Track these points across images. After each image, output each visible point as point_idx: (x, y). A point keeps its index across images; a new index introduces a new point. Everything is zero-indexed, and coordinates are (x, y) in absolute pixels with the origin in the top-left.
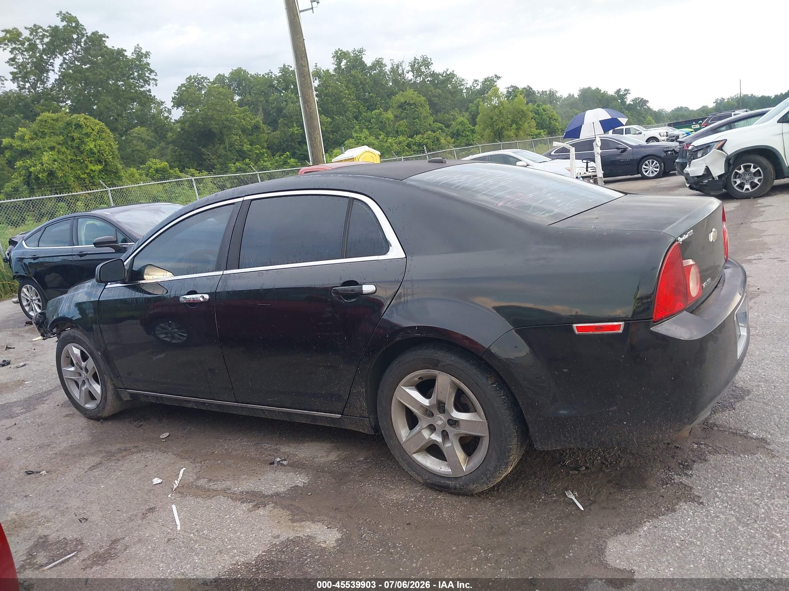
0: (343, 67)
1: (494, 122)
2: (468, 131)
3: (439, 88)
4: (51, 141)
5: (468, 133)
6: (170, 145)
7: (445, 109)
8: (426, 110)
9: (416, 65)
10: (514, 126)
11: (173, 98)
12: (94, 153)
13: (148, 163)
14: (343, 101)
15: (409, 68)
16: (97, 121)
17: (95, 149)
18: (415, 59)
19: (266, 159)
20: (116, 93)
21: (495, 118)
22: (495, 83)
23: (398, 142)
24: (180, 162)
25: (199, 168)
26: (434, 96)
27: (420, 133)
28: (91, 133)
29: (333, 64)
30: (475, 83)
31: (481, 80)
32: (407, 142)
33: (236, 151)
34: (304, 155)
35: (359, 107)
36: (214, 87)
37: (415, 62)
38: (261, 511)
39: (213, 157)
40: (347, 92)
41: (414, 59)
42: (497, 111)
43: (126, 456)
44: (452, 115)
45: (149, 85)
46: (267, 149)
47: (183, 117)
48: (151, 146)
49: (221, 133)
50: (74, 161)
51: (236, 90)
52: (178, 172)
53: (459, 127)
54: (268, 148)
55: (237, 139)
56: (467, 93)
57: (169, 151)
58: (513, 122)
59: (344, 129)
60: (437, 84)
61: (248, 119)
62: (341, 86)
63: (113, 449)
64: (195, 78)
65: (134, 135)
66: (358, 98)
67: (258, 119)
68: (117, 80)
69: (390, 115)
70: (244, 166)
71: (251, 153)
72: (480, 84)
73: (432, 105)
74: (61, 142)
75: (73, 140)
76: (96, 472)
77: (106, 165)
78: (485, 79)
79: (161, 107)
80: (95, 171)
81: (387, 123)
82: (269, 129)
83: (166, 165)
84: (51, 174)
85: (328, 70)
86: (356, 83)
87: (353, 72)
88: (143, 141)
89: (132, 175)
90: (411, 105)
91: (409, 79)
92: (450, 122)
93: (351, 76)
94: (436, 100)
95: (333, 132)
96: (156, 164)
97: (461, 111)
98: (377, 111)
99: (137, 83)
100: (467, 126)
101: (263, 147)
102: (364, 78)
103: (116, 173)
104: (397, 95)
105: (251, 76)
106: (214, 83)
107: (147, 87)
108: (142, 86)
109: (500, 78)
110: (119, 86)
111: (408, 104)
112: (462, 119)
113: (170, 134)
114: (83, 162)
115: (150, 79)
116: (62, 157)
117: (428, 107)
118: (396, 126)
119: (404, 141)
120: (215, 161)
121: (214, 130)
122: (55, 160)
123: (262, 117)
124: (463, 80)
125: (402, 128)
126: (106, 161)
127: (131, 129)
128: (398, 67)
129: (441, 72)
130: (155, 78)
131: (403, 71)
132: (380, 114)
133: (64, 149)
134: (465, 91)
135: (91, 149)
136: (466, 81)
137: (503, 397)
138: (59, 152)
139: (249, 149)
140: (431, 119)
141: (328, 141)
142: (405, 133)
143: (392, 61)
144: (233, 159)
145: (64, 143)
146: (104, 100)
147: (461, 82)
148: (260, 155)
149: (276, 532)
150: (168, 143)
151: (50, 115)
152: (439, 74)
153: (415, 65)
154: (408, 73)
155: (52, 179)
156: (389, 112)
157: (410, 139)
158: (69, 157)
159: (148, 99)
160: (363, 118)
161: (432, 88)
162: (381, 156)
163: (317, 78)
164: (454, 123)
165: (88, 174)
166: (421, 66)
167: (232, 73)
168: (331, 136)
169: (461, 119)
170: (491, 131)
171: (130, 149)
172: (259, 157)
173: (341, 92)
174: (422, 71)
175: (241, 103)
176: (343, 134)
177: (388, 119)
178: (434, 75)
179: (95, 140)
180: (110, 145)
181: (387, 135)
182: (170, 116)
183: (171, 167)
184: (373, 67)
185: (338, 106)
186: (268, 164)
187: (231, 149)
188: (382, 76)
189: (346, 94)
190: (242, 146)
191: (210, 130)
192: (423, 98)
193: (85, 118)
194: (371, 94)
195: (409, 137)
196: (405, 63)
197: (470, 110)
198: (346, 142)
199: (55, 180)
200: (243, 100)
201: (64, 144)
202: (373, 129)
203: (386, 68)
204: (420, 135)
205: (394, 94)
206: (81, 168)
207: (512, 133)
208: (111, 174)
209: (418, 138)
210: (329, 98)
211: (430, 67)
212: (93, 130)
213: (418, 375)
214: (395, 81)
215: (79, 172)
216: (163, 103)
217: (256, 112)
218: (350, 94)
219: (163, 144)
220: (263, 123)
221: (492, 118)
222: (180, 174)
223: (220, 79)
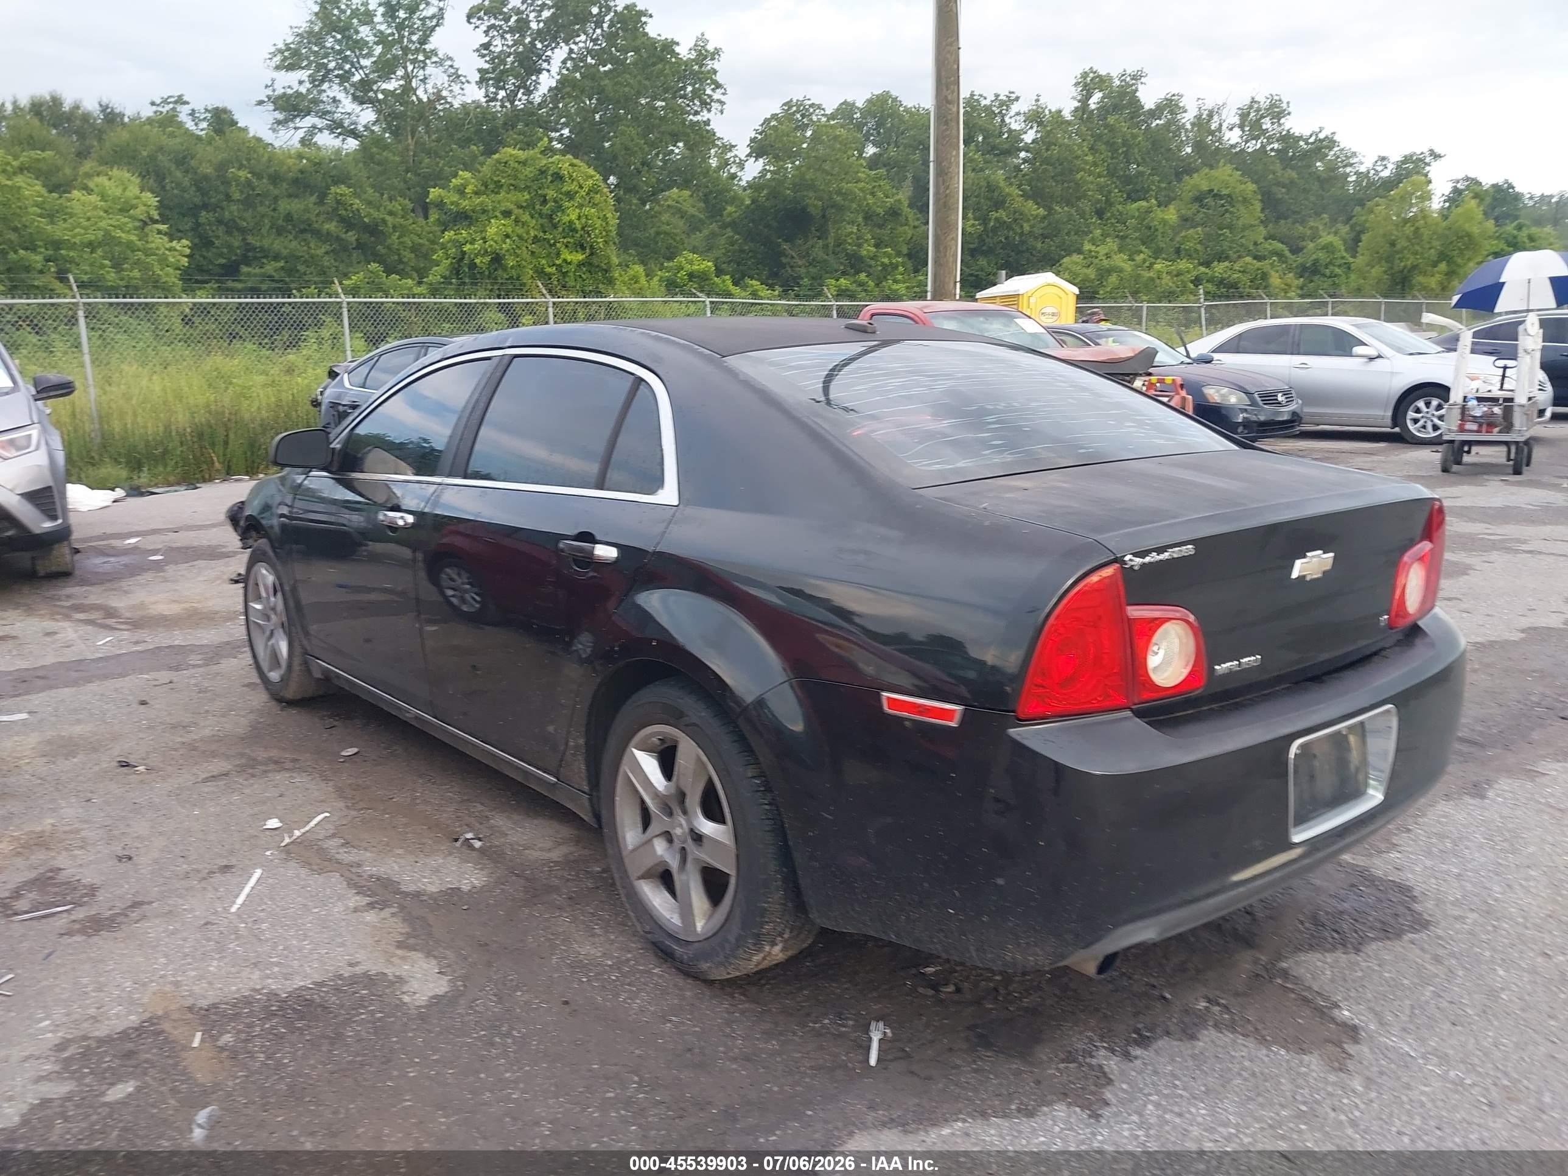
0: (1093, 107)
1: (1398, 252)
2: (1340, 266)
3: (1292, 168)
4: (507, 199)
5: (1337, 271)
6: (729, 230)
7: (1298, 213)
8: (1251, 214)
9: (1252, 114)
10: (1443, 266)
11: (753, 140)
12: (575, 230)
13: (680, 260)
14: (1079, 176)
15: (1236, 120)
16: (591, 171)
17: (577, 222)
18: (1253, 101)
19: (899, 277)
20: (648, 122)
21: (1402, 243)
22: (1427, 168)
23: (1175, 273)
24: (738, 264)
25: (770, 282)
26: (1278, 184)
27: (1227, 258)
28: (577, 192)
29: (1074, 98)
30: (1379, 163)
31: (1396, 157)
32: (1195, 273)
33: (847, 254)
34: (977, 276)
35: (1110, 192)
36: (832, 126)
37: (1251, 107)
38: (371, 917)
39: (800, 263)
40: (1090, 158)
41: (1250, 100)
42: (1408, 230)
43: (269, 771)
44: (1311, 228)
45: (709, 111)
46: (906, 259)
47: (760, 178)
48: (694, 226)
49: (824, 216)
50: (539, 241)
51: (872, 135)
52: (729, 283)
53: (1321, 255)
54: (909, 256)
55: (852, 233)
56: (1358, 183)
57: (722, 241)
58: (1443, 256)
59: (1068, 234)
60: (1292, 158)
61: (880, 195)
62: (1080, 146)
63: (262, 754)
64: (799, 104)
65: (670, 202)
66: (1111, 173)
67: (900, 196)
68: (654, 98)
69: (1171, 215)
70: (853, 287)
71: (873, 263)
72: (1391, 166)
73: (1269, 201)
74: (524, 204)
75: (545, 202)
76: (207, 788)
77: (592, 254)
78: (1405, 157)
79: (729, 155)
80: (570, 263)
81: (1161, 230)
82: (918, 219)
83: (710, 268)
84: (497, 259)
85: (1060, 111)
86: (1114, 143)
87: (1111, 120)
88: (682, 217)
89: (635, 279)
90: (1221, 197)
91: (1232, 142)
92: (1304, 243)
93: (1106, 126)
94: (1280, 193)
95: (1044, 236)
96: (691, 263)
97: (1334, 221)
98: (1144, 203)
99: (688, 105)
100: (1338, 255)
101: (899, 254)
102: (1132, 134)
103: (606, 271)
104: (1195, 175)
105: (907, 110)
106: (832, 117)
107: (705, 115)
108: (696, 113)
109: (1440, 156)
110: (656, 109)
111: (1215, 196)
112: (1330, 238)
113: (730, 209)
114: (554, 244)
115: (712, 101)
116: (520, 231)
117: (1258, 206)
118: (1178, 239)
119: (1188, 272)
120: (803, 270)
121: (811, 209)
122: (507, 236)
123: (910, 193)
124: (1354, 154)
125: (1189, 245)
126: (592, 247)
127: (663, 191)
128: (1211, 115)
129: (1306, 133)
130: (723, 98)
131: (1221, 125)
132: (1149, 211)
133: (526, 217)
134: (1353, 178)
135: (571, 222)
136: (1360, 157)
137: (767, 807)
138: (517, 221)
139: (872, 254)
140: (1262, 231)
141: (1032, 254)
142: (1195, 255)
143: (1200, 102)
144: (836, 271)
145: (528, 207)
146: (623, 133)
147: (1348, 157)
148: (889, 269)
149: (360, 956)
150: (724, 226)
151: (515, 152)
152: (1300, 138)
153: (1249, 113)
154: (1231, 129)
155: (496, 270)
156: (1172, 208)
157: (1202, 269)
158: (532, 233)
159: (702, 137)
160: (1113, 215)
161: (1278, 167)
162: (1079, 298)
163: (1035, 125)
164: (1311, 245)
165: (559, 267)
166: (1262, 117)
167: (869, 101)
168: (1039, 245)
169: (1327, 238)
170: (1385, 272)
171: (654, 229)
172: (888, 270)
173: (1077, 157)
174: (1264, 127)
175: (874, 162)
176: (1064, 243)
177: (1164, 222)
178: (1288, 139)
179: (581, 206)
180: (605, 218)
181: (1157, 253)
182: (739, 174)
183: (719, 272)
184: (1154, 113)
185: (1066, 185)
186: (901, 288)
187: (838, 249)
188: (1174, 132)
189: (1086, 162)
190: (860, 246)
191: (804, 210)
192: (1251, 187)
193: (572, 165)
194: (1141, 168)
195: (1201, 264)
196: (1228, 108)
197: (1354, 220)
198: (1065, 260)
199: (500, 272)
200: (880, 155)
201: (528, 205)
202: (1128, 240)
203: (1184, 115)
204: (1226, 264)
205: (1190, 171)
206: (549, 255)
207: (1433, 282)
208: (596, 273)
209: (1219, 269)
210: (1050, 168)
211: (1282, 121)
212: (581, 187)
213: (659, 733)
214: (1199, 146)
215: (544, 262)
216: (734, 146)
217: (899, 182)
218: (1095, 164)
219: (714, 227)
220: (910, 206)
221: (1393, 244)
222: (732, 288)
223: (846, 110)
